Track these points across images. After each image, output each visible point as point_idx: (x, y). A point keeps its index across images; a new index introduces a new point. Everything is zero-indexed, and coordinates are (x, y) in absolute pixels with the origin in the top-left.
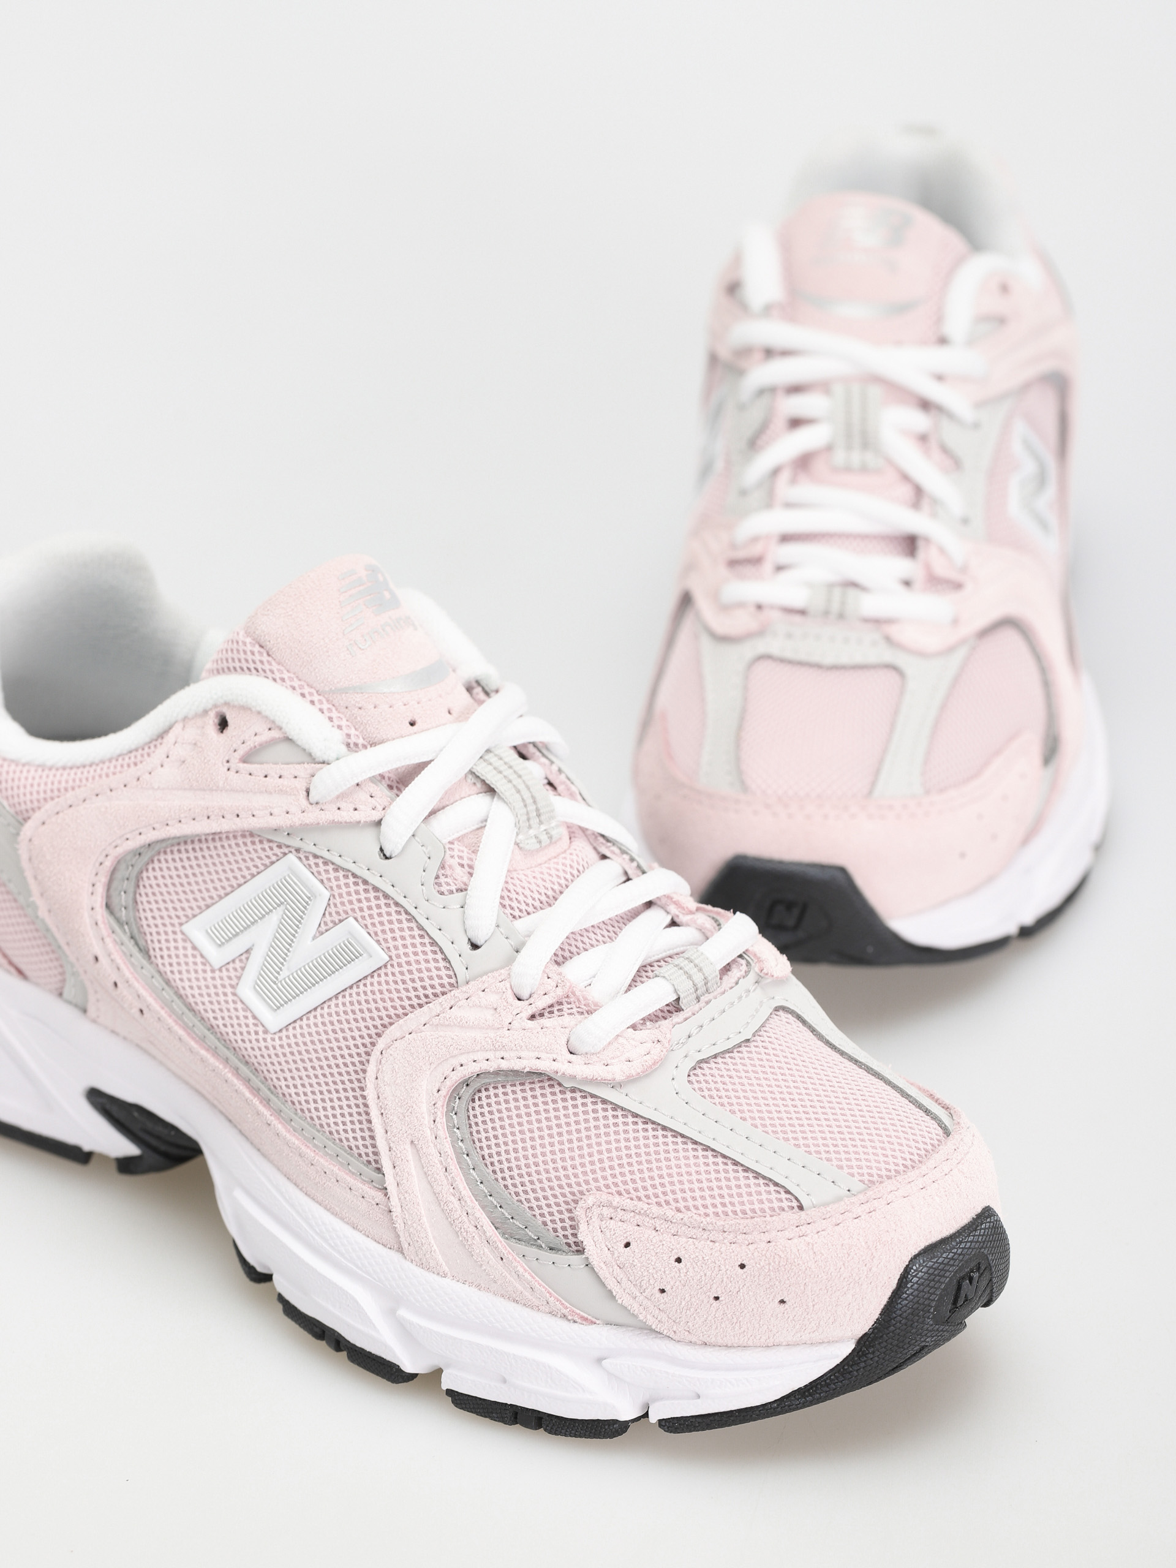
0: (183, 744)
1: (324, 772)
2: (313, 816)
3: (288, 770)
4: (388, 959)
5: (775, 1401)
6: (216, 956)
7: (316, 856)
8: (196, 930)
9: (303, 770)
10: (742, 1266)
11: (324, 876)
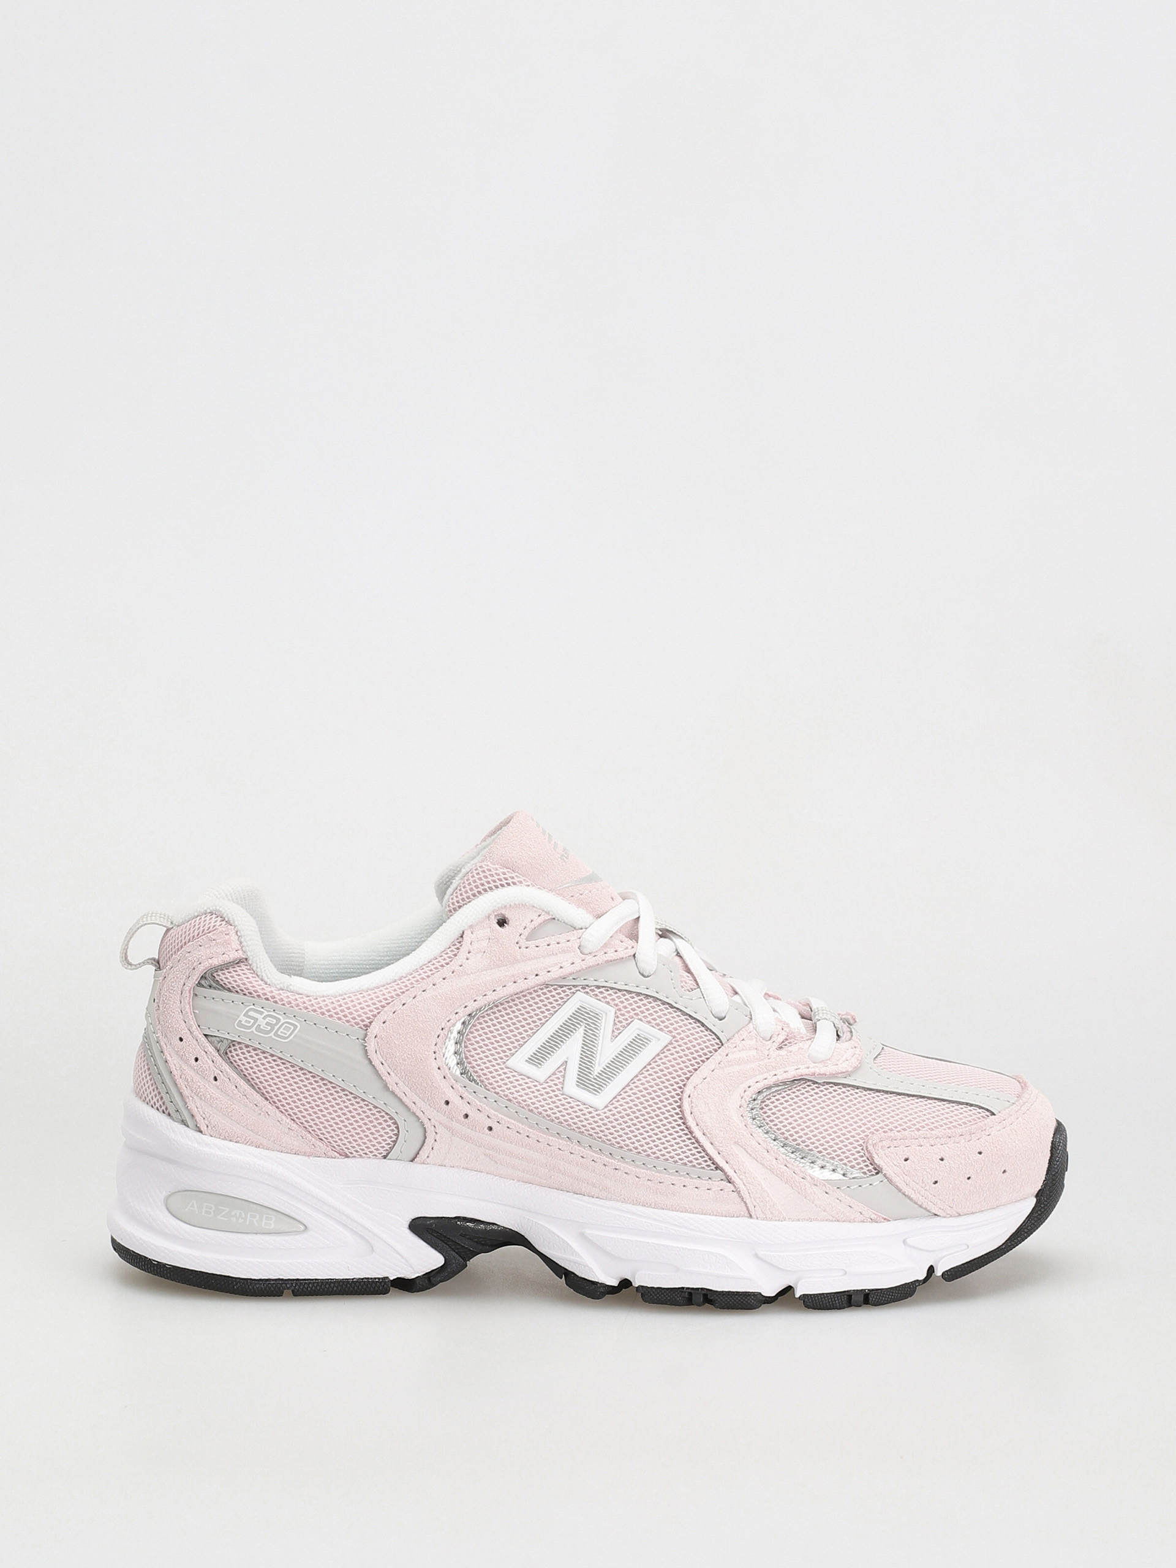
0: (478, 941)
1: (586, 935)
2: (590, 961)
3: (563, 938)
4: (672, 1038)
5: (1003, 1244)
6: (540, 1073)
7: (598, 987)
8: (519, 1061)
9: (573, 936)
10: (980, 1153)
11: (609, 999)
